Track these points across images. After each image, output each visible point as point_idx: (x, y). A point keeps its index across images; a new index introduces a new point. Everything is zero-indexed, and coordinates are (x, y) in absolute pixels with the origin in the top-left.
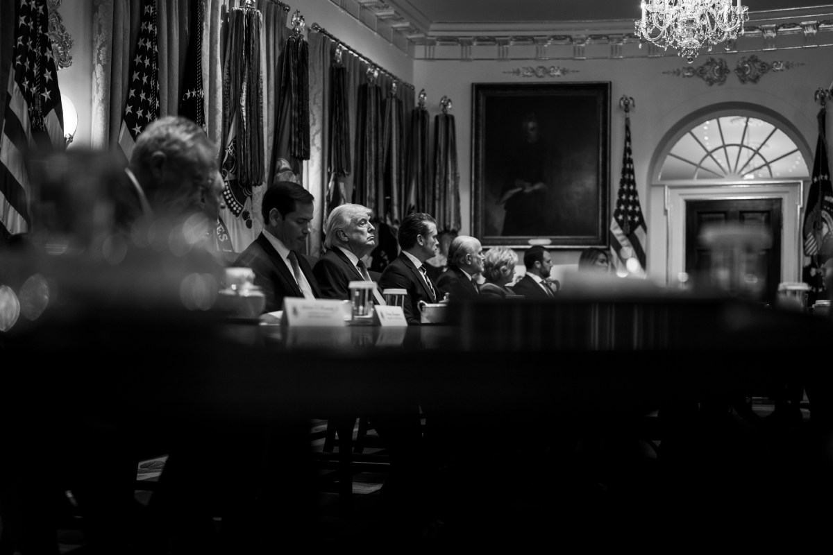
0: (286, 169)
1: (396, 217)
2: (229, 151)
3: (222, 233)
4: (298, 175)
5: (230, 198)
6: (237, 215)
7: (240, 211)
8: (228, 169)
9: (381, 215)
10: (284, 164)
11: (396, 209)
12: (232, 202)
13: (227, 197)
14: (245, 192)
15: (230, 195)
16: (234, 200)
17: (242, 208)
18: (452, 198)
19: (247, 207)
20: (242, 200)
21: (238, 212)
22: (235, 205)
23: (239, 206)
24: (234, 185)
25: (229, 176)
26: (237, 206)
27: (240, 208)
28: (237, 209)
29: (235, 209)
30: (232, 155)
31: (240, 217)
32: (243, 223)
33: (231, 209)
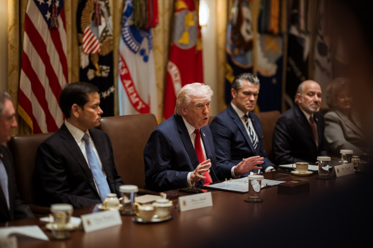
0: (182, 9)
1: (302, 26)
2: (128, 2)
3: (122, 68)
4: (195, 12)
5: (129, 40)
6: (135, 52)
7: (138, 49)
8: (128, 16)
9: (284, 29)
11: (302, 22)
12: (131, 43)
13: (127, 39)
14: (142, 34)
15: (129, 38)
16: (133, 41)
17: (140, 47)
19: (145, 44)
20: (139, 40)
21: (136, 50)
22: (134, 45)
23: (137, 45)
24: (132, 28)
25: (129, 22)
26: (135, 45)
27: (138, 47)
28: (136, 48)
29: (133, 48)
30: (131, 5)
31: (138, 54)
32: (140, 58)
33: (130, 48)
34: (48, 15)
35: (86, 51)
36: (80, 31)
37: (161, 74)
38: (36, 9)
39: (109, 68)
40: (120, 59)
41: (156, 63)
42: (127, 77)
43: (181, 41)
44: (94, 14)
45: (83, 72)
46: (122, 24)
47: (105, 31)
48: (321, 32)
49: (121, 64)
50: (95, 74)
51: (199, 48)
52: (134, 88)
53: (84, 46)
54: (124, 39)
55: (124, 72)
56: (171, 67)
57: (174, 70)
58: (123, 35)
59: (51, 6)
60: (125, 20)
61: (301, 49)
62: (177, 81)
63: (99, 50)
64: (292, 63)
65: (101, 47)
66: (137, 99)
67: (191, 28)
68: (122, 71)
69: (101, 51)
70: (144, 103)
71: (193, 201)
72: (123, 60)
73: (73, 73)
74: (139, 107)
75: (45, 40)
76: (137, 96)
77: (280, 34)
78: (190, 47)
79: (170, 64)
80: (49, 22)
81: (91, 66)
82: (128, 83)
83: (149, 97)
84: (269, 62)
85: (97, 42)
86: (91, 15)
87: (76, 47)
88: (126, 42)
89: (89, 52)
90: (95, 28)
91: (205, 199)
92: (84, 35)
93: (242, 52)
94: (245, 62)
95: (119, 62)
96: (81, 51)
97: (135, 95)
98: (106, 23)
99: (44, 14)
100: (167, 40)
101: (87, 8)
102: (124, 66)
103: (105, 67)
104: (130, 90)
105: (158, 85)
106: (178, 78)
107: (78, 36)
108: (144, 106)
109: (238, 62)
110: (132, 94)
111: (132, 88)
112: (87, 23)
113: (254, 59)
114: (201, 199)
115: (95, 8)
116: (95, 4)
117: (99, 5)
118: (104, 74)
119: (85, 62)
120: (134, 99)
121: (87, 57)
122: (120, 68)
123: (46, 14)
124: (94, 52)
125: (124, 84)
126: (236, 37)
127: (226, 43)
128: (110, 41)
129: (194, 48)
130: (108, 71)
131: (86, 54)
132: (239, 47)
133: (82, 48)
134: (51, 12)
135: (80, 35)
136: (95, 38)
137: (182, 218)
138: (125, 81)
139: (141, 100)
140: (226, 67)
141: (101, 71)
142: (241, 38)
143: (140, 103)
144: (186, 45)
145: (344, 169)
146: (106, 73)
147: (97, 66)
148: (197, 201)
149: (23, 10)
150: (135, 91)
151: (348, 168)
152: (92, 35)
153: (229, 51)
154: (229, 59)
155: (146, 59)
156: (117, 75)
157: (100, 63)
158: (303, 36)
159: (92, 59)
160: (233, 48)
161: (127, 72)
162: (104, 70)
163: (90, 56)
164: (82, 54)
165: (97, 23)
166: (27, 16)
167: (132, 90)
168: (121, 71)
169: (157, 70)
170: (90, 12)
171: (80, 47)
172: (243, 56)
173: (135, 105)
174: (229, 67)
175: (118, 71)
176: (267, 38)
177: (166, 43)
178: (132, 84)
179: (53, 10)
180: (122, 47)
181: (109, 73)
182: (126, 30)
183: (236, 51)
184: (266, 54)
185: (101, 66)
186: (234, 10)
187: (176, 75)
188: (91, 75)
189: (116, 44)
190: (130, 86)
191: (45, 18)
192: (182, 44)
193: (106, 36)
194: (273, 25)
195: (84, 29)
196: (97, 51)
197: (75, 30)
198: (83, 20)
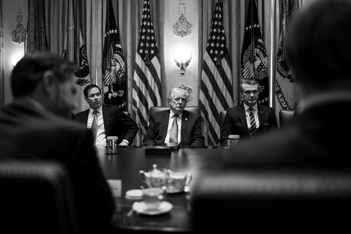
2: (279, 47)
3: (277, 87)
5: (281, 70)
6: (285, 77)
13: (279, 69)
15: (281, 68)
16: (283, 70)
17: (287, 74)
19: (291, 72)
20: (287, 69)
21: (285, 75)
22: (284, 73)
23: (286, 72)
25: (280, 60)
32: (288, 81)
33: (282, 75)
34: (215, 59)
35: (245, 77)
36: (242, 66)
38: (209, 57)
39: (264, 87)
47: (261, 65)
52: (284, 99)
53: (244, 75)
55: (277, 89)
59: (218, 54)
63: (254, 76)
66: (286, 106)
76: (286, 104)
80: (216, 63)
82: (280, 96)
85: (252, 71)
86: (248, 57)
88: (279, 71)
90: (252, 63)
99: (213, 59)
102: (277, 85)
110: (283, 102)
112: (246, 62)
116: (250, 51)
120: (284, 105)
128: (264, 71)
134: (217, 57)
135: (242, 69)
138: (278, 95)
139: (288, 106)
150: (285, 101)
152: (249, 68)
161: (279, 89)
166: (204, 61)
167: (282, 100)
170: (248, 55)
178: (283, 96)
190: (281, 98)
191: (213, 61)
193: (262, 68)
198: (244, 60)
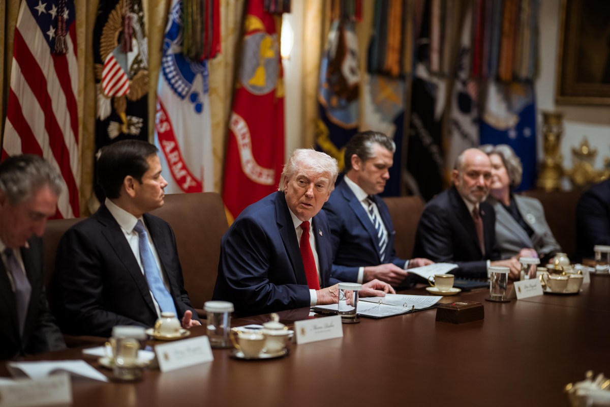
0: (256, 31)
1: (435, 65)
2: (174, 16)
3: (162, 122)
4: (275, 36)
5: (174, 77)
6: (182, 97)
7: (187, 92)
8: (172, 39)
10: (255, 23)
11: (435, 58)
12: (176, 82)
13: (170, 76)
14: (194, 68)
15: (174, 73)
16: (179, 79)
17: (190, 89)
18: (527, 34)
19: (197, 85)
20: (189, 77)
21: (184, 93)
22: (181, 85)
23: (186, 86)
24: (179, 59)
25: (173, 49)
26: (183, 86)
27: (186, 89)
28: (183, 89)
29: (180, 90)
30: (178, 21)
31: (187, 100)
32: (190, 107)
33: (175, 90)
34: (51, 33)
35: (106, 92)
36: (97, 59)
37: (220, 133)
38: (33, 21)
39: (141, 120)
40: (159, 107)
41: (213, 116)
42: (168, 136)
43: (253, 81)
44: (122, 33)
45: (101, 126)
46: (163, 52)
47: (137, 61)
48: (463, 75)
49: (159, 115)
50: (120, 130)
51: (279, 94)
52: (180, 155)
53: (104, 84)
54: (165, 74)
55: (163, 128)
56: (236, 122)
57: (241, 128)
58: (164, 69)
59: (56, 17)
60: (168, 45)
61: (431, 101)
62: (244, 145)
63: (128, 92)
64: (418, 122)
65: (130, 87)
66: (183, 173)
67: (268, 62)
68: (161, 127)
69: (130, 93)
70: (194, 179)
71: (315, 328)
72: (163, 108)
73: (85, 128)
74: (186, 186)
75: (45, 72)
76: (184, 167)
77: (401, 77)
78: (266, 91)
79: (235, 117)
80: (52, 43)
81: (114, 116)
82: (169, 146)
83: (202, 170)
84: (383, 119)
85: (125, 77)
86: (117, 34)
87: (91, 85)
88: (168, 80)
89: (111, 94)
90: (122, 56)
91: (332, 326)
92: (105, 66)
93: (343, 102)
94: (347, 118)
95: (156, 112)
96: (98, 92)
97: (180, 165)
98: (139, 48)
99: (45, 30)
100: (230, 79)
101: (110, 22)
102: (164, 118)
103: (135, 120)
104: (173, 157)
105: (214, 151)
106: (247, 140)
107: (95, 68)
108: (194, 184)
109: (336, 118)
110: (175, 163)
111: (176, 153)
112: (110, 48)
113: (360, 114)
114: (327, 326)
115: (123, 24)
116: (123, 18)
117: (130, 18)
118: (134, 131)
119: (104, 110)
120: (179, 172)
121: (108, 102)
122: (157, 121)
123: (49, 30)
124: (120, 94)
125: (163, 147)
126: (335, 78)
127: (319, 87)
128: (144, 77)
129: (273, 93)
130: (140, 125)
131: (107, 97)
132: (339, 94)
133: (101, 87)
134: (55, 27)
135: (98, 66)
136: (122, 72)
137: (298, 353)
138: (165, 143)
139: (189, 173)
140: (317, 126)
141: (130, 124)
142: (343, 80)
143: (189, 179)
144: (261, 89)
145: (527, 287)
146: (137, 128)
147: (123, 116)
148: (320, 328)
149: (12, 23)
150: (181, 160)
151: (533, 287)
152: (117, 66)
153: (323, 99)
154: (322, 112)
155: (199, 109)
156: (153, 133)
157: (129, 113)
158: (435, 80)
159: (116, 105)
160: (329, 96)
161: (168, 128)
162: (134, 124)
163: (113, 100)
164: (101, 96)
165: (126, 48)
166: (17, 33)
167: (175, 157)
168: (159, 126)
169: (215, 126)
170: (115, 29)
171: (98, 85)
172: (344, 108)
173: (180, 182)
174: (322, 126)
175: (155, 125)
176: (380, 81)
177: (229, 85)
178: (176, 148)
179: (60, 24)
180: (162, 87)
181: (141, 128)
182: (170, 62)
183: (334, 101)
184: (379, 107)
185: (129, 118)
186: (333, 36)
187: (244, 137)
188: (113, 130)
189: (153, 83)
190: (172, 151)
191: (47, 37)
192: (254, 87)
193: (139, 69)
194: (391, 61)
195: (105, 57)
196: (125, 93)
197: (91, 59)
198: (104, 42)
